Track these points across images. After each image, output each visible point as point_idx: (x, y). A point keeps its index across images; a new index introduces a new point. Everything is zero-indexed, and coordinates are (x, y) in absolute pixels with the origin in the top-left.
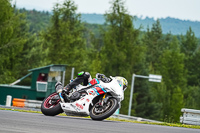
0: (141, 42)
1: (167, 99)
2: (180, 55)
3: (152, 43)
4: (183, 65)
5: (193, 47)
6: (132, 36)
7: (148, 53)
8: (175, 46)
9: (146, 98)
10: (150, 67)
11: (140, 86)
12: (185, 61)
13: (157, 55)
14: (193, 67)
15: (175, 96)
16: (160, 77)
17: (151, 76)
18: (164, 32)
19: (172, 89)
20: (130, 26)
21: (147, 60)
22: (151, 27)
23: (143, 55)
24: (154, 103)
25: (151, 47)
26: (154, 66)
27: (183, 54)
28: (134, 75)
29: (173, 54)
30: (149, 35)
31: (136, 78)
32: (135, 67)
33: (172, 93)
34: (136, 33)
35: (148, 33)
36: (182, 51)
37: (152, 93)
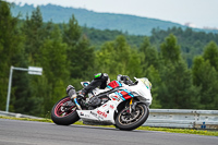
0: (20, 32)
1: (48, 93)
2: (62, 45)
3: (32, 32)
4: (65, 56)
5: (77, 37)
6: (10, 24)
7: (28, 44)
8: (56, 35)
9: (25, 92)
10: (30, 59)
11: (19, 79)
12: (68, 51)
13: (37, 46)
14: (77, 58)
15: (57, 90)
16: (40, 69)
17: (31, 68)
18: (45, 20)
19: (53, 82)
20: (7, 14)
21: (27, 51)
22: (30, 15)
23: (22, 46)
24: (34, 98)
25: (31, 36)
26: (34, 57)
27: (66, 44)
28: (12, 68)
29: (54, 44)
30: (29, 24)
31: (14, 71)
32: (13, 59)
33: (53, 86)
34: (15, 21)
35: (28, 21)
36: (65, 41)
37: (32, 87)
